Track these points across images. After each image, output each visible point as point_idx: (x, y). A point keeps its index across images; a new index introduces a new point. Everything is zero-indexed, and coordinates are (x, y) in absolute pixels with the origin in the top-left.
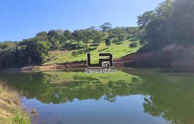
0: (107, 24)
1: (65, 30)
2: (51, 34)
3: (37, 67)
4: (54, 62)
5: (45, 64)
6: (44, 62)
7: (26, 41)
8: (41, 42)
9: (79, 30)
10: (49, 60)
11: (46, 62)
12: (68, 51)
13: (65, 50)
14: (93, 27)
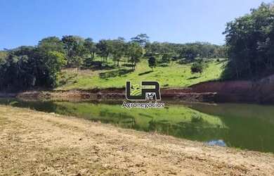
0: (142, 36)
1: (86, 38)
2: (68, 41)
3: (46, 93)
4: (73, 87)
5: (59, 88)
6: (56, 86)
7: (27, 49)
8: (54, 53)
9: (106, 39)
10: (63, 83)
11: (61, 86)
12: (91, 71)
13: (86, 69)
14: (122, 39)
